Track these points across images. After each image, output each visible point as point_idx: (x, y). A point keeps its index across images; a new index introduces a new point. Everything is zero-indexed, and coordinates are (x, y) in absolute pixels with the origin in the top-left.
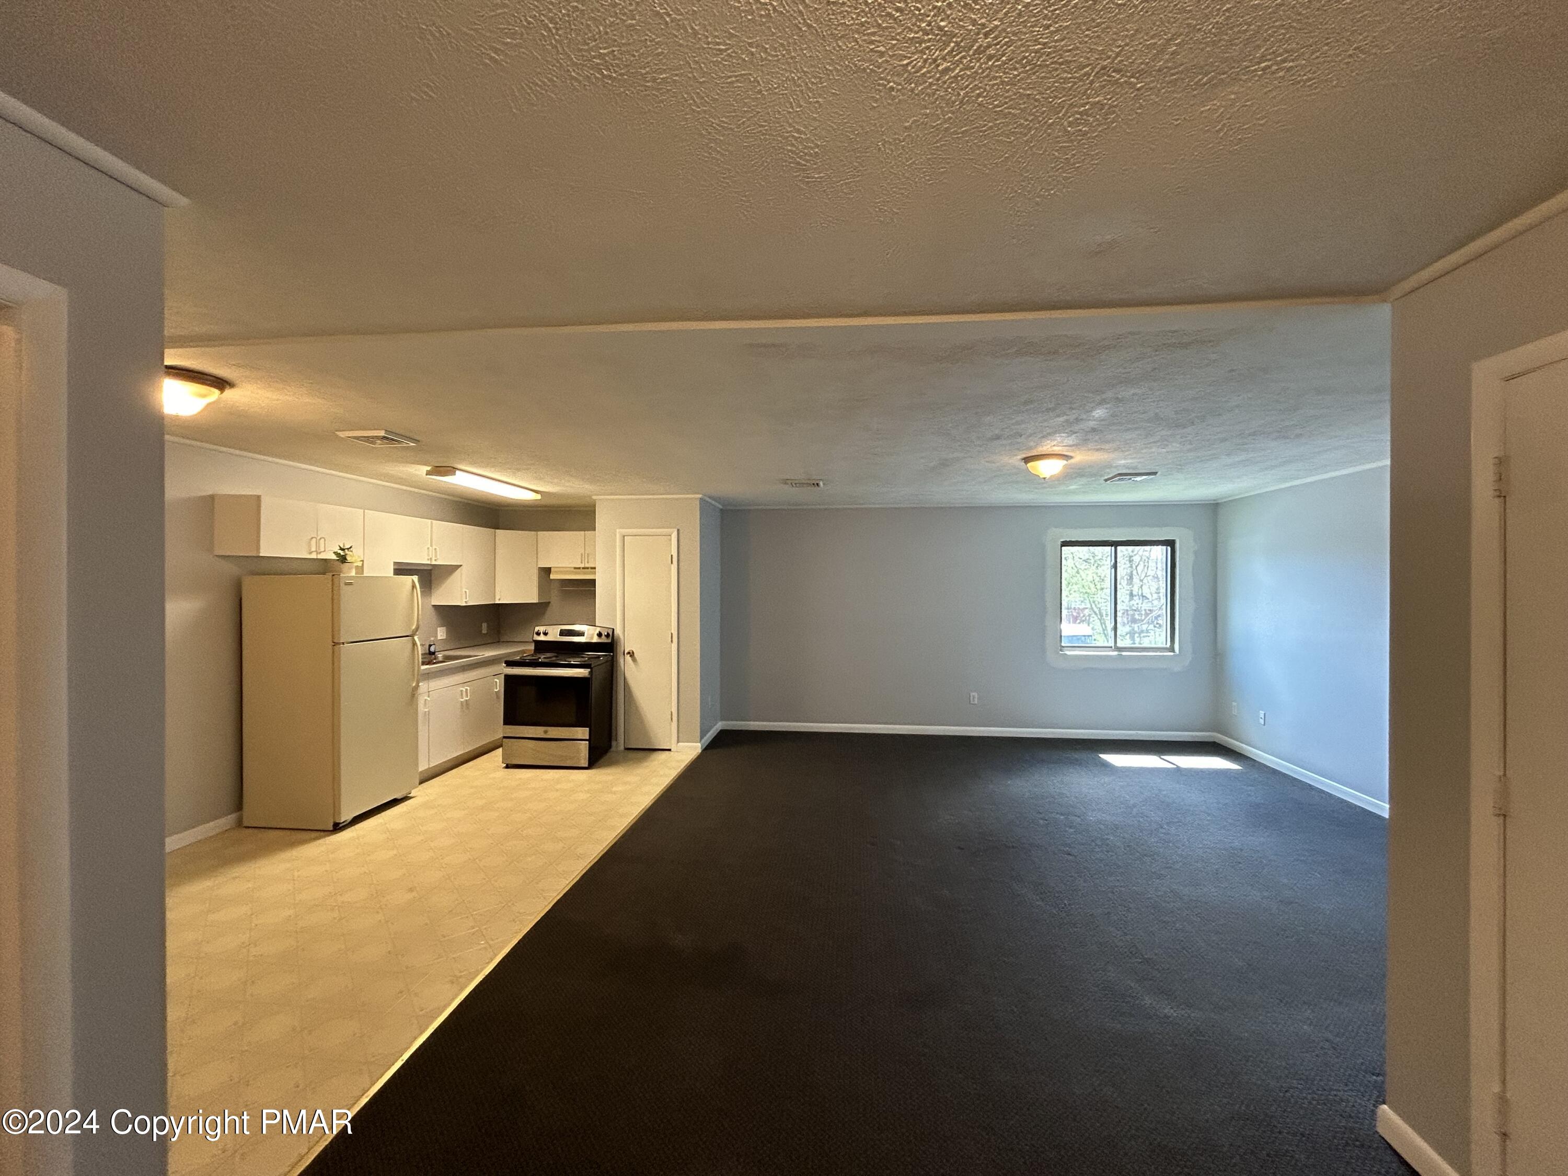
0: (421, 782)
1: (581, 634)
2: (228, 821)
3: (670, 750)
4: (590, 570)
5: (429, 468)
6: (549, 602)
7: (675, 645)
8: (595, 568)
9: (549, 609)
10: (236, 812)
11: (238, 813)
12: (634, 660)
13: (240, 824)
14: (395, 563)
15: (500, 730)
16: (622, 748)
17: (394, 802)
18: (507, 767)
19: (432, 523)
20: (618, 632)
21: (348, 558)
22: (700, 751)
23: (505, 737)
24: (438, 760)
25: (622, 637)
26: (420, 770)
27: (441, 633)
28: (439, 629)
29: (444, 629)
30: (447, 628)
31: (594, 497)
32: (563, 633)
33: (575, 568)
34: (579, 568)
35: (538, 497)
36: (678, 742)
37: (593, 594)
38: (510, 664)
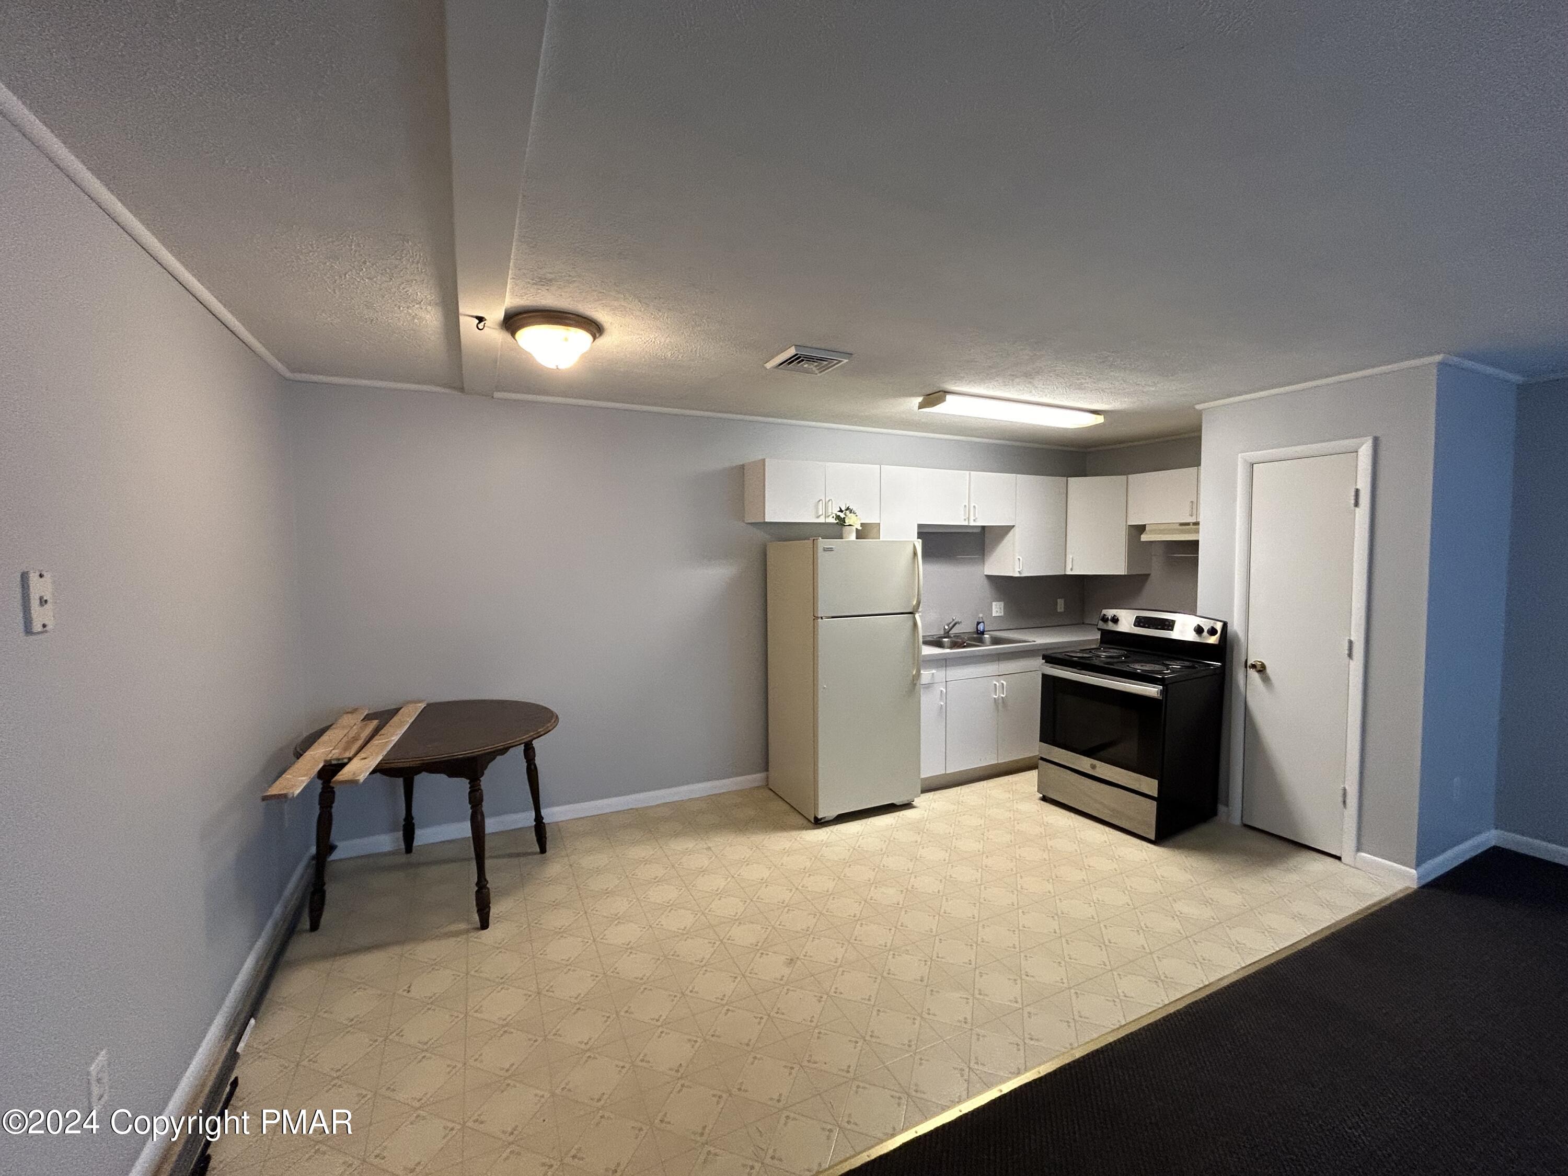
0: (923, 791)
1: (1169, 625)
2: (756, 778)
3: (1339, 858)
4: (1191, 526)
5: (920, 399)
6: (1149, 575)
7: (1356, 665)
8: (1197, 524)
9: (1149, 582)
10: (763, 772)
11: (765, 773)
12: (1266, 679)
13: (767, 785)
14: (920, 526)
15: (1035, 748)
16: (1238, 822)
17: (891, 808)
18: (1045, 799)
19: (970, 474)
20: (1236, 627)
21: (847, 522)
22: (1414, 886)
23: (1042, 759)
24: (956, 766)
25: (1241, 635)
26: (923, 776)
27: (997, 609)
28: (994, 604)
29: (1002, 604)
30: (1005, 605)
31: (1198, 407)
32: (1140, 622)
33: (1182, 524)
34: (1188, 524)
35: (1100, 419)
36: (1359, 849)
37: (1195, 562)
38: (1050, 659)
